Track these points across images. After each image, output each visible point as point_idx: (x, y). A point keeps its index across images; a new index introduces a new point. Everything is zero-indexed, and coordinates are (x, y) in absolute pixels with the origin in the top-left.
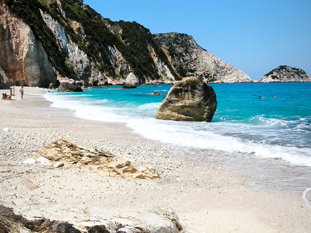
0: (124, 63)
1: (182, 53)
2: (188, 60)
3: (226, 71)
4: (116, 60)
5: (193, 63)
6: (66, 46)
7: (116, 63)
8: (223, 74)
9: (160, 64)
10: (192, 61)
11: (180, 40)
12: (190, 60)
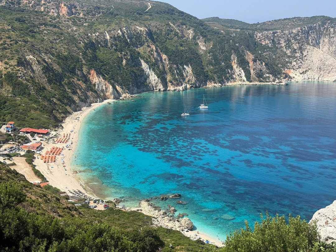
0: (192, 75)
1: (296, 49)
2: (298, 57)
3: (332, 69)
4: (188, 73)
5: (300, 60)
6: (149, 73)
7: (187, 75)
8: (328, 72)
9: (238, 69)
10: (300, 59)
11: (300, 36)
12: (300, 56)
